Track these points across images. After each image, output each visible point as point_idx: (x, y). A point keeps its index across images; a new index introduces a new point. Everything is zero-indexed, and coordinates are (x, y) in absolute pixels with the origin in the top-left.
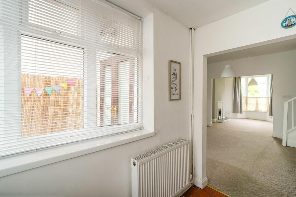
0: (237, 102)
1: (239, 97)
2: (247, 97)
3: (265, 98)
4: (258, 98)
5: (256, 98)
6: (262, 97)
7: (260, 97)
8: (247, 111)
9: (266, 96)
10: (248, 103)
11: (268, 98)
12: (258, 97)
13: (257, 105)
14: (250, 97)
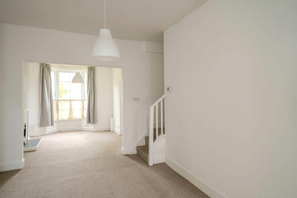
0: (47, 108)
1: (49, 100)
2: (57, 100)
3: (79, 100)
4: (72, 102)
5: (69, 101)
6: (76, 100)
7: (74, 100)
8: (59, 121)
9: (80, 98)
10: (60, 108)
11: (83, 101)
12: (72, 100)
13: (71, 110)
14: (62, 100)
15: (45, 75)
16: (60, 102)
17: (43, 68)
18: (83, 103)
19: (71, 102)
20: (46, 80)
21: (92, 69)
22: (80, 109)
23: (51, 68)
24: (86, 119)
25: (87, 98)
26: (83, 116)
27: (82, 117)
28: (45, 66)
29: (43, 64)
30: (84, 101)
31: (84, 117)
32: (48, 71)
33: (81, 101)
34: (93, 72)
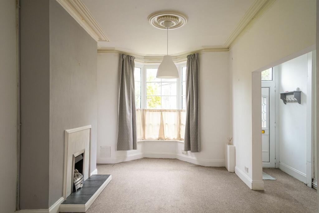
0: (127, 122)
1: (130, 110)
2: (143, 110)
3: (174, 111)
4: (163, 113)
5: (160, 112)
6: (170, 111)
10: (146, 123)
11: (179, 111)
12: (166, 111)
13: (162, 126)
14: (150, 111)
15: (126, 72)
16: (147, 112)
17: (123, 61)
18: (180, 115)
19: (161, 114)
20: (126, 79)
21: (194, 57)
22: (175, 124)
23: (135, 62)
24: (183, 141)
25: (185, 107)
26: (179, 136)
27: (178, 138)
28: (126, 58)
29: (123, 55)
30: (181, 112)
31: (181, 138)
32: (129, 66)
33: (176, 113)
34: (195, 62)
